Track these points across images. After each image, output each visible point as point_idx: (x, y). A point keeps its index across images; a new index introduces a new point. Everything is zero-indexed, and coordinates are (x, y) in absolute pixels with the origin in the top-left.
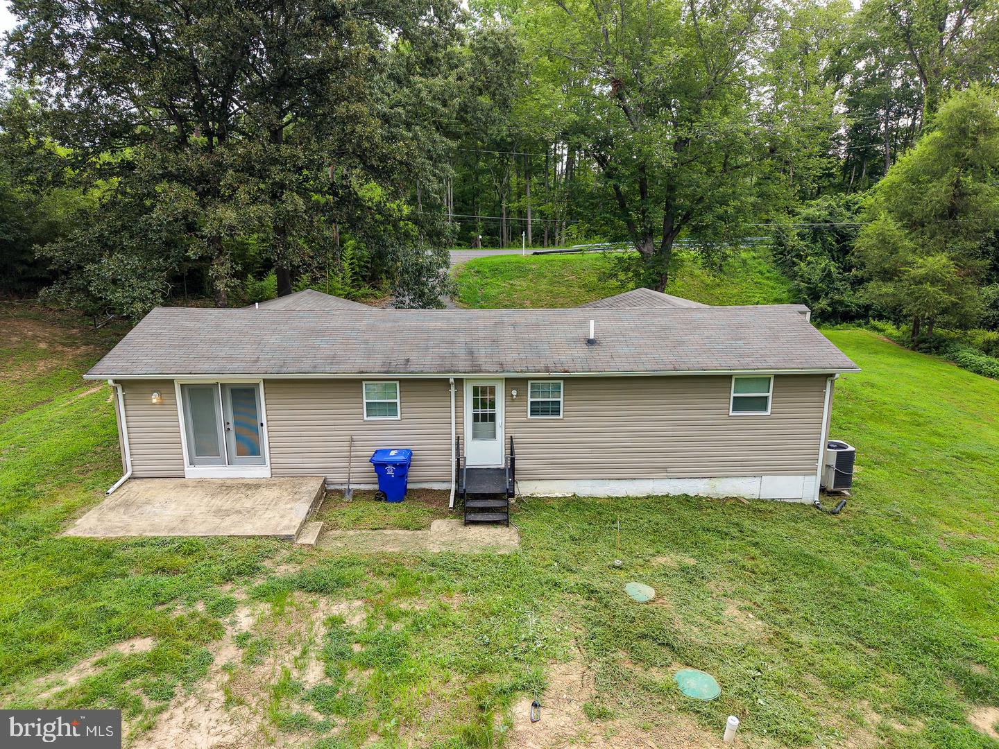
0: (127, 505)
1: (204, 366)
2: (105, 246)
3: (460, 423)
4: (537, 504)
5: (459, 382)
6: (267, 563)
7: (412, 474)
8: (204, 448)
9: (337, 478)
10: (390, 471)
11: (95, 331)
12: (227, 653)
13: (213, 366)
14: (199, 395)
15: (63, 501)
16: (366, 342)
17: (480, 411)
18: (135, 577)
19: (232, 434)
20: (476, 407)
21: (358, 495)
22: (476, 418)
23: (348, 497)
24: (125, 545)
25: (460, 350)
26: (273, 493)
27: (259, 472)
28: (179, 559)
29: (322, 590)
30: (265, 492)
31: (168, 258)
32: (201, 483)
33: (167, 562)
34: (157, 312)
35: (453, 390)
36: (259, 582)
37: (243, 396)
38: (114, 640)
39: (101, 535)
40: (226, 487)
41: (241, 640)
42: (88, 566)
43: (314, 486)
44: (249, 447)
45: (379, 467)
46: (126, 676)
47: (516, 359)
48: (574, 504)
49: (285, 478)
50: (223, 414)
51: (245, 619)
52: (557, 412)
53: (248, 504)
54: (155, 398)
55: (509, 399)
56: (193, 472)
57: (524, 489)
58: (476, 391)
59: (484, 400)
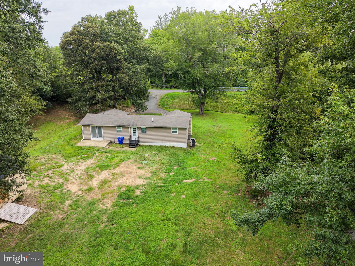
0: (83, 143)
1: (94, 124)
2: (79, 100)
3: (131, 133)
4: (142, 146)
5: (130, 127)
6: (101, 150)
7: (124, 141)
8: (94, 135)
9: (113, 141)
10: (120, 140)
11: (76, 114)
12: (95, 157)
13: (95, 124)
14: (93, 128)
15: (75, 142)
16: (118, 120)
17: (134, 132)
18: (85, 150)
19: (98, 134)
20: (133, 131)
21: (116, 143)
22: (133, 133)
23: (114, 143)
24: (83, 147)
25: (132, 122)
26: (104, 142)
27: (102, 139)
28: (90, 148)
29: (107, 152)
30: (102, 142)
31: (90, 102)
32: (93, 140)
33: (88, 149)
34: (88, 114)
35: (130, 128)
36: (99, 151)
37: (99, 128)
38: (83, 155)
39: (80, 146)
40: (97, 141)
41: (96, 156)
42: (79, 148)
43: (109, 141)
44: (100, 136)
45: (118, 139)
46: (84, 157)
47: (140, 124)
48: (149, 146)
49: (105, 140)
50: (97, 130)
51: (97, 154)
52: (145, 132)
53: (99, 143)
54: (87, 128)
55: (138, 130)
56: (92, 139)
57: (140, 144)
58: (133, 128)
59: (134, 129)
